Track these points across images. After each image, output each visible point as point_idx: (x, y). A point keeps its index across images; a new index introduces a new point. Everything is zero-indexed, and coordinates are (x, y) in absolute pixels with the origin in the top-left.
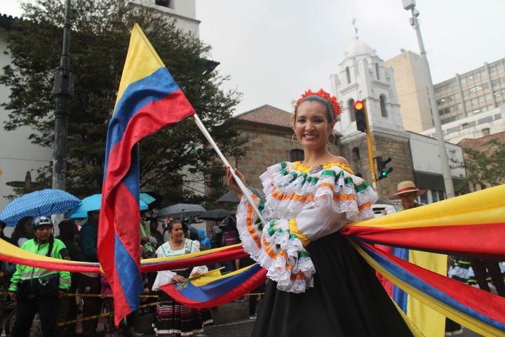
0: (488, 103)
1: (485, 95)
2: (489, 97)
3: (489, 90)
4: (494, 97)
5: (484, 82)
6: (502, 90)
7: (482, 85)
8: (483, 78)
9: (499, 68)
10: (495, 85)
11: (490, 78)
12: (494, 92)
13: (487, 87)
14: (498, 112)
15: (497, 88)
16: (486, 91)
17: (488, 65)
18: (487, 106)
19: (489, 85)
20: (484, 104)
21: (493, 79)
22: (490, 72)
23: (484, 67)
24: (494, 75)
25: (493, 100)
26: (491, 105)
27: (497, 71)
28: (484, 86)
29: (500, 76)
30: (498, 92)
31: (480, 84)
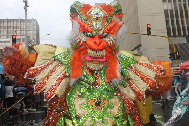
0: (4, 35)
1: (3, 31)
2: (5, 33)
3: (6, 30)
4: (7, 33)
5: (4, 26)
6: (11, 31)
7: (3, 27)
8: (4, 24)
9: (11, 22)
10: (9, 29)
11: (7, 25)
12: (7, 31)
13: (5, 29)
14: (9, 40)
15: (9, 30)
16: (4, 30)
17: (8, 20)
18: (3, 36)
19: (6, 28)
20: (2, 35)
21: (8, 26)
22: (7, 23)
23: (6, 20)
24: (9, 24)
25: (6, 34)
26: (5, 36)
27: (10, 23)
28: (4, 27)
29: (11, 26)
30: (9, 32)
31: (3, 26)
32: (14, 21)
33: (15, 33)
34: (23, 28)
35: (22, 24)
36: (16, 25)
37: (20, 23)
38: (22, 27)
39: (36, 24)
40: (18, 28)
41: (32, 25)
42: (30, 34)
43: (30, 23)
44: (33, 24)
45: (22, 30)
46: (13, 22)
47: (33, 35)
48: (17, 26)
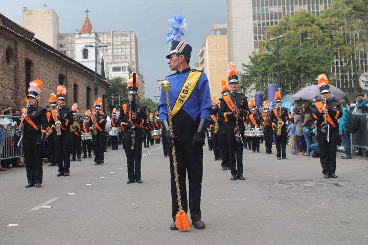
32: (103, 34)
33: (106, 52)
34: (117, 45)
35: (115, 38)
36: (107, 40)
37: (113, 37)
38: (115, 43)
39: (134, 38)
40: (110, 45)
41: (128, 41)
42: (127, 54)
43: (126, 38)
44: (130, 39)
45: (115, 47)
46: (102, 36)
47: (131, 55)
48: (109, 41)
